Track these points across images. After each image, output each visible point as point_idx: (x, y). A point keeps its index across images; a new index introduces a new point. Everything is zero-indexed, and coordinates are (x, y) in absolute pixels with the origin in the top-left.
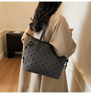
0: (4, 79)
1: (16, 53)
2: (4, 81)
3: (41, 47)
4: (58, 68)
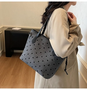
0: (3, 81)
1: (14, 52)
2: (3, 83)
3: (38, 40)
4: (48, 66)
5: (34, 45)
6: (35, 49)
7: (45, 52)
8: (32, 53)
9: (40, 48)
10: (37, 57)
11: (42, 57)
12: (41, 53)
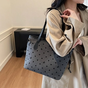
0: (13, 82)
2: (12, 85)
3: (39, 46)
4: (57, 68)
5: (37, 51)
6: (40, 55)
7: (50, 55)
8: (38, 60)
9: (44, 53)
10: (44, 63)
11: (49, 61)
12: (46, 57)
